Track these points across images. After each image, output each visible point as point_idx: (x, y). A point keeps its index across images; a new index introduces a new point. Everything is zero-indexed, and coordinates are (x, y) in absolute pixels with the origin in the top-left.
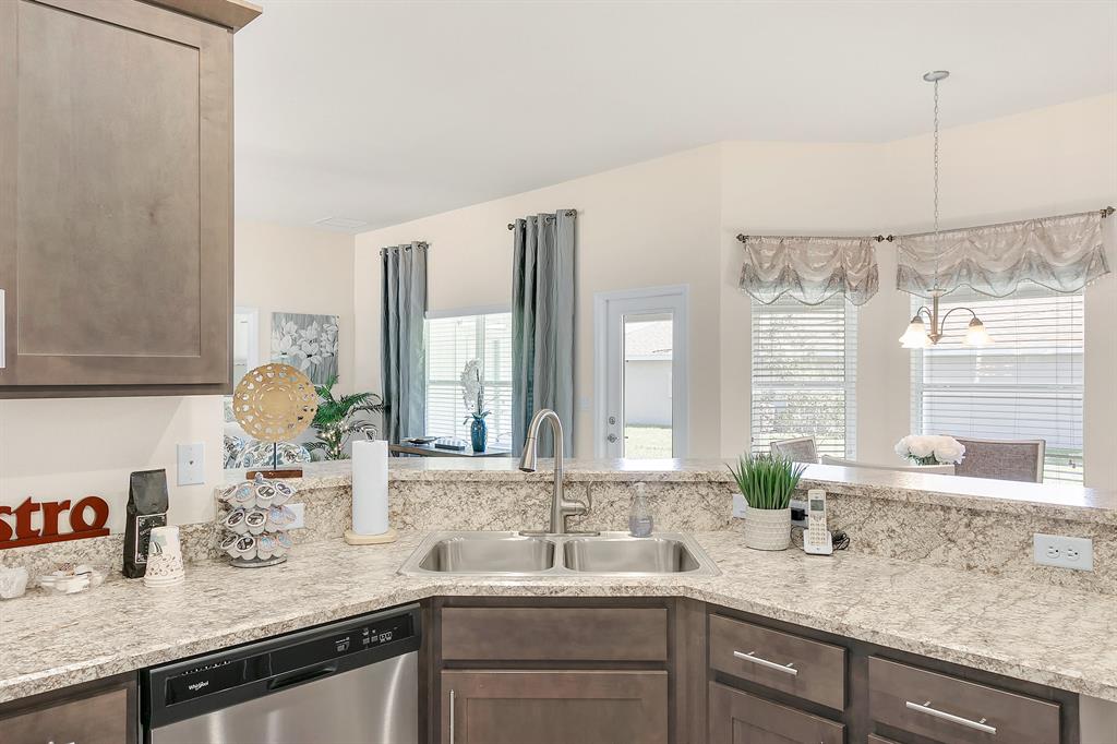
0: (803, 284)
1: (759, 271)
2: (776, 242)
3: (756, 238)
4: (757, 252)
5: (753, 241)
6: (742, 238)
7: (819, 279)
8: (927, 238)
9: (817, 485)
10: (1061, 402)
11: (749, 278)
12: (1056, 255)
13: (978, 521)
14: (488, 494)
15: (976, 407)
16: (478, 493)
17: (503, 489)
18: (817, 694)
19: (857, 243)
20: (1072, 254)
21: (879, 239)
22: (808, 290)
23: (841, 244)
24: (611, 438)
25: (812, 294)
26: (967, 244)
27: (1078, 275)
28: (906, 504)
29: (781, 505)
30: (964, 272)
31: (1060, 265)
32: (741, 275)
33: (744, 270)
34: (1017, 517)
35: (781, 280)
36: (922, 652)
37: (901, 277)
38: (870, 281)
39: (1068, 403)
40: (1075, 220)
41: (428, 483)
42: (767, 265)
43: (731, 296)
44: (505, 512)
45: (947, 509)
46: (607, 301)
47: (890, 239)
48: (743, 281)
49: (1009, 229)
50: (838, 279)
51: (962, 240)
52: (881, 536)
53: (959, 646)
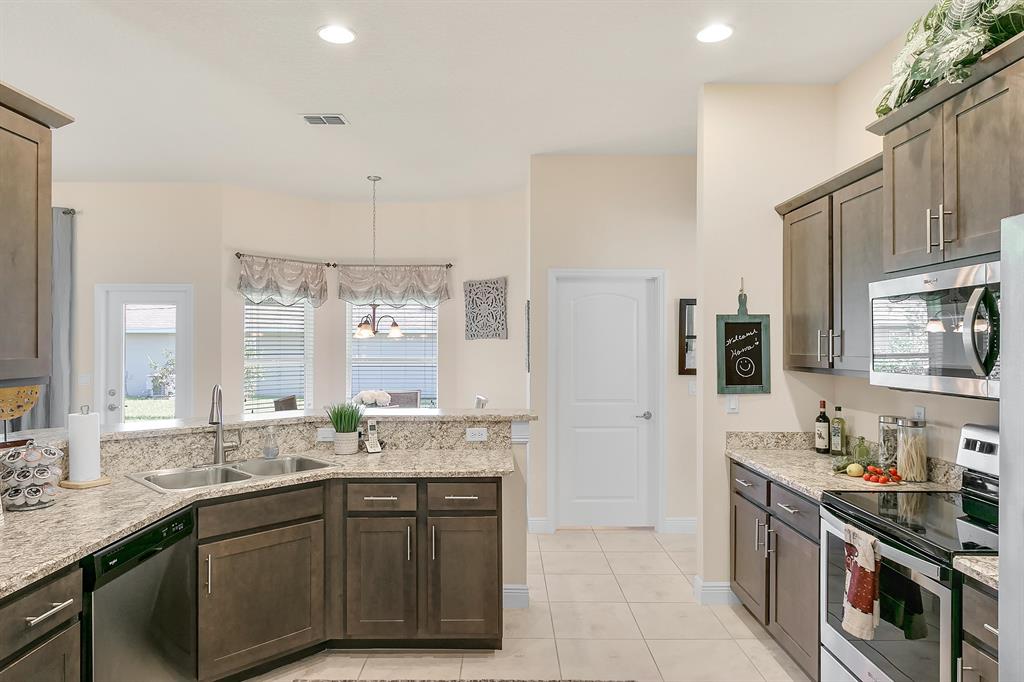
0: (281, 291)
1: (251, 279)
2: (264, 261)
3: (250, 256)
4: (250, 267)
5: (247, 258)
6: (238, 255)
7: (292, 289)
8: (357, 268)
9: (370, 418)
10: (427, 369)
11: (244, 284)
12: (425, 286)
13: (444, 426)
14: (163, 445)
15: (384, 373)
16: (156, 444)
17: (175, 440)
18: (404, 507)
19: (315, 266)
20: (433, 287)
21: (328, 265)
22: (284, 296)
23: (306, 266)
24: (112, 408)
25: (286, 299)
26: (380, 274)
27: (436, 299)
28: (413, 423)
29: (355, 430)
30: (379, 291)
31: (428, 293)
32: (238, 282)
33: (241, 278)
34: (460, 422)
35: (267, 288)
36: (450, 476)
37: (342, 291)
38: (323, 292)
39: (430, 369)
40: (434, 268)
41: (117, 441)
42: (257, 276)
43: (230, 297)
44: (176, 455)
45: (430, 422)
46: (107, 292)
47: (335, 265)
48: (240, 287)
49: (403, 269)
50: (304, 290)
51: (377, 272)
52: (402, 439)
53: (462, 470)
